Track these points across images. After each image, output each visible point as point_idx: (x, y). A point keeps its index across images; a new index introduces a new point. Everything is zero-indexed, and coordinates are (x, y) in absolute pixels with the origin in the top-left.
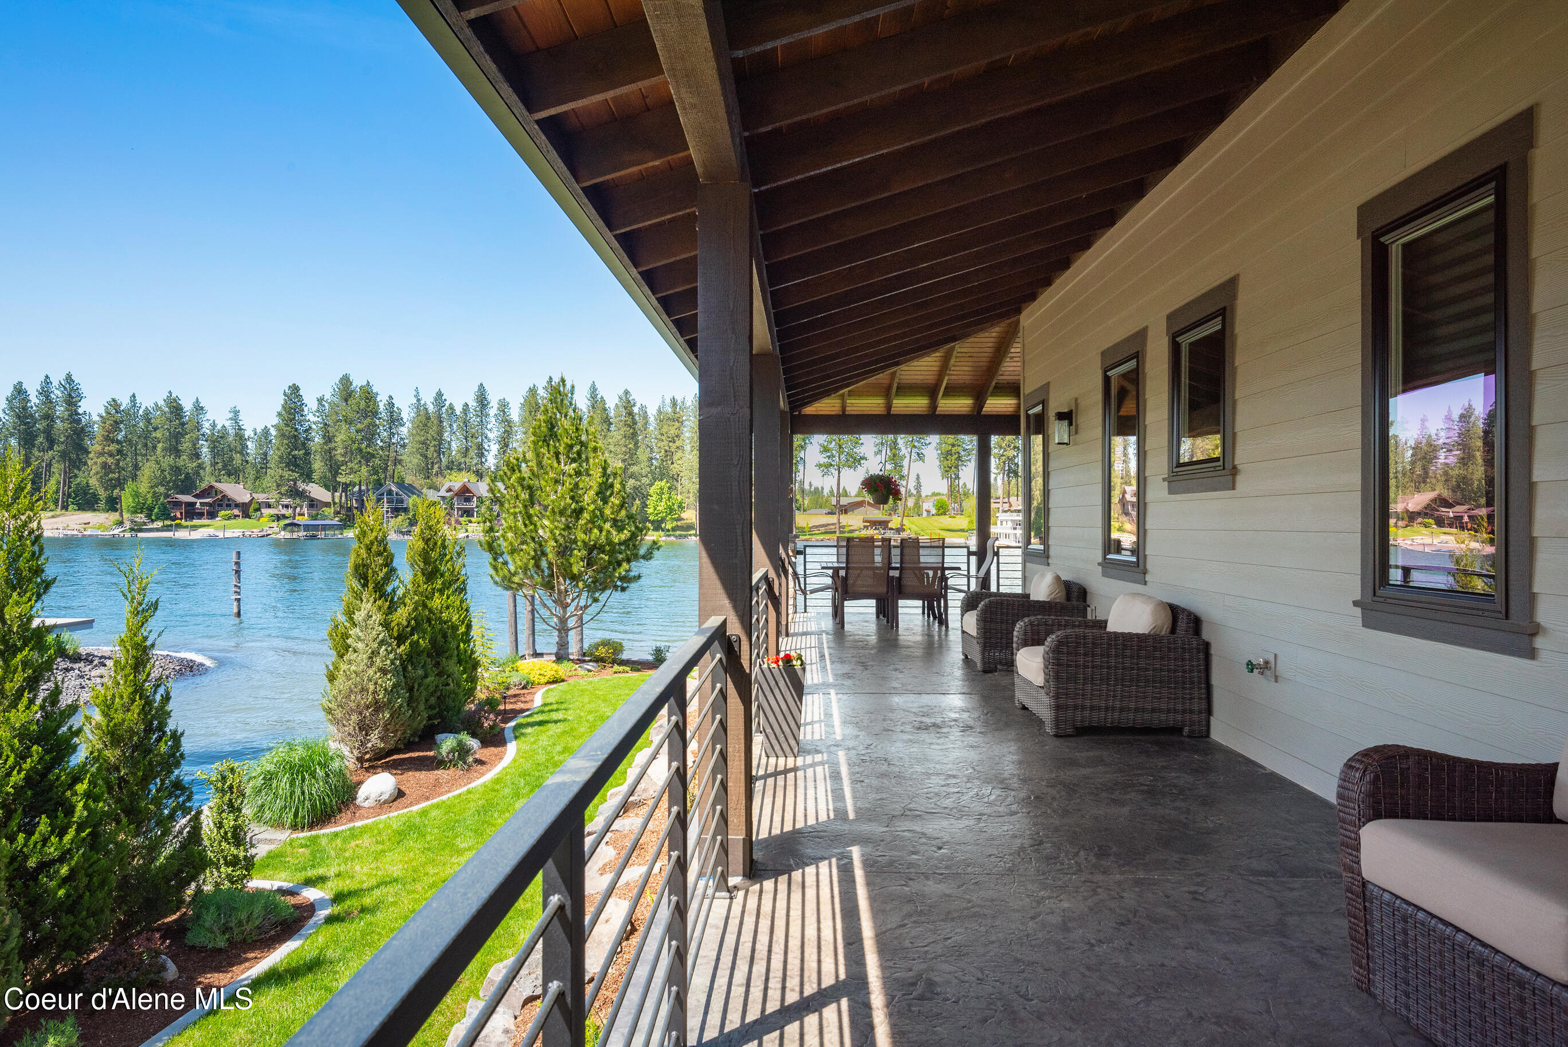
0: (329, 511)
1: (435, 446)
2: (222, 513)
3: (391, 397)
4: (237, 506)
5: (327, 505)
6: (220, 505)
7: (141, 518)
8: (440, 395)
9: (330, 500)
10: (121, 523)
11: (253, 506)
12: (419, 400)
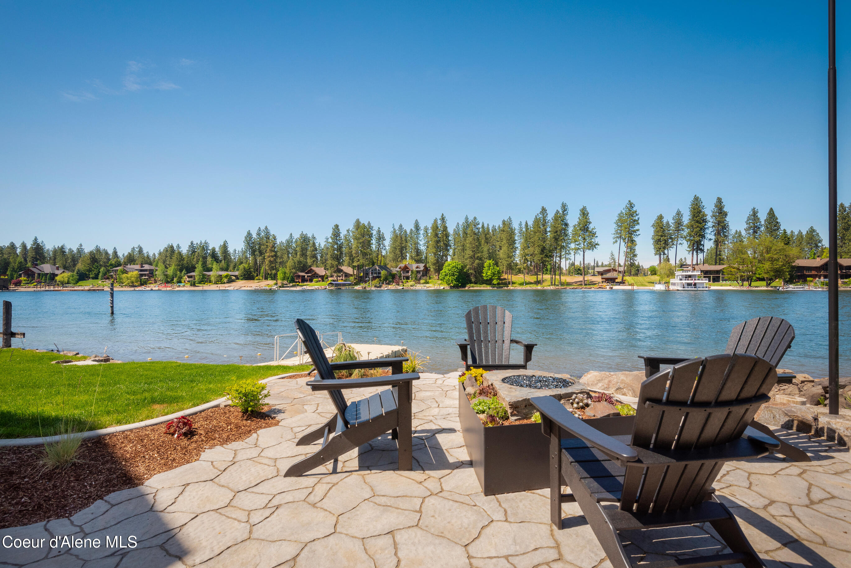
0: (352, 278)
1: (399, 249)
2: (315, 280)
3: (379, 228)
4: (320, 276)
5: (352, 275)
6: (314, 277)
7: (285, 282)
8: (401, 226)
9: (352, 273)
10: (276, 284)
11: (326, 277)
12: (394, 229)
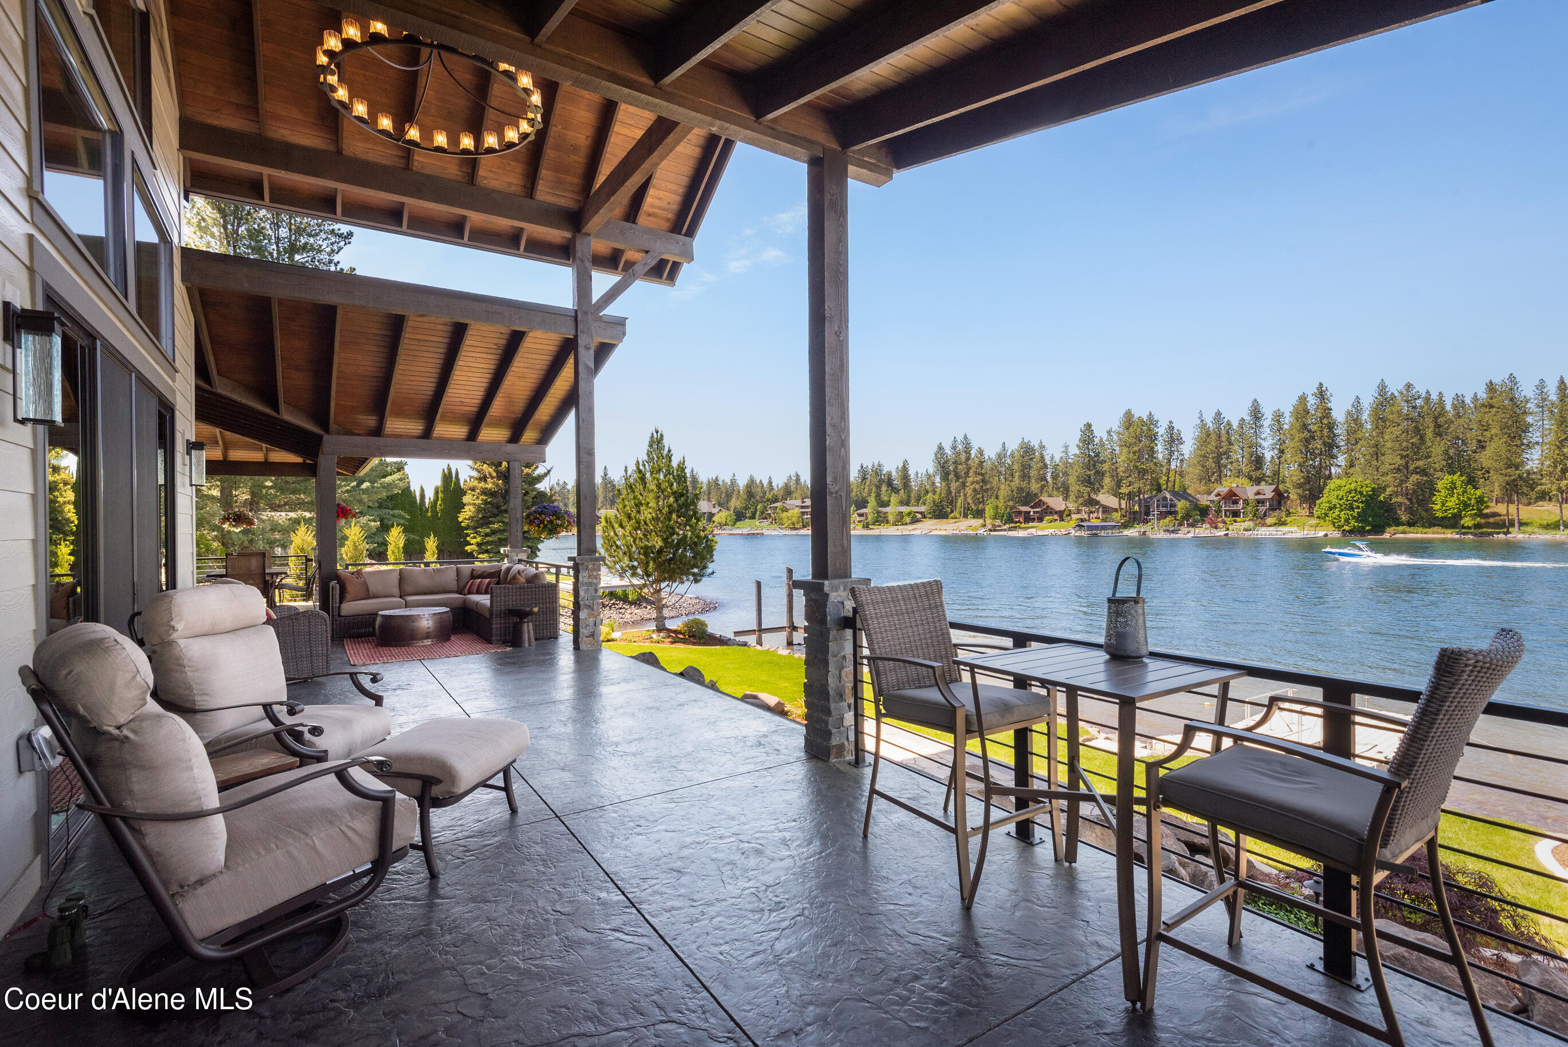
0: (1116, 516)
1: (1213, 458)
2: (1047, 518)
3: (1171, 422)
4: (1056, 513)
5: (1116, 510)
6: (1046, 513)
7: (998, 522)
8: (1219, 414)
9: (1117, 506)
10: (984, 526)
11: (1066, 513)
12: (1202, 421)
